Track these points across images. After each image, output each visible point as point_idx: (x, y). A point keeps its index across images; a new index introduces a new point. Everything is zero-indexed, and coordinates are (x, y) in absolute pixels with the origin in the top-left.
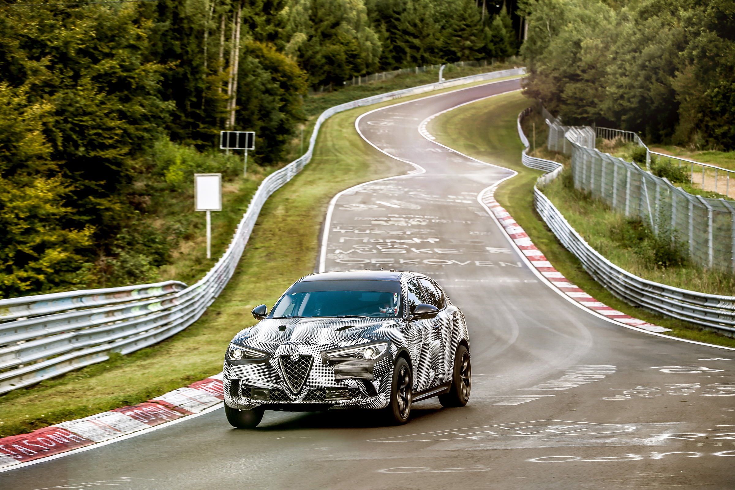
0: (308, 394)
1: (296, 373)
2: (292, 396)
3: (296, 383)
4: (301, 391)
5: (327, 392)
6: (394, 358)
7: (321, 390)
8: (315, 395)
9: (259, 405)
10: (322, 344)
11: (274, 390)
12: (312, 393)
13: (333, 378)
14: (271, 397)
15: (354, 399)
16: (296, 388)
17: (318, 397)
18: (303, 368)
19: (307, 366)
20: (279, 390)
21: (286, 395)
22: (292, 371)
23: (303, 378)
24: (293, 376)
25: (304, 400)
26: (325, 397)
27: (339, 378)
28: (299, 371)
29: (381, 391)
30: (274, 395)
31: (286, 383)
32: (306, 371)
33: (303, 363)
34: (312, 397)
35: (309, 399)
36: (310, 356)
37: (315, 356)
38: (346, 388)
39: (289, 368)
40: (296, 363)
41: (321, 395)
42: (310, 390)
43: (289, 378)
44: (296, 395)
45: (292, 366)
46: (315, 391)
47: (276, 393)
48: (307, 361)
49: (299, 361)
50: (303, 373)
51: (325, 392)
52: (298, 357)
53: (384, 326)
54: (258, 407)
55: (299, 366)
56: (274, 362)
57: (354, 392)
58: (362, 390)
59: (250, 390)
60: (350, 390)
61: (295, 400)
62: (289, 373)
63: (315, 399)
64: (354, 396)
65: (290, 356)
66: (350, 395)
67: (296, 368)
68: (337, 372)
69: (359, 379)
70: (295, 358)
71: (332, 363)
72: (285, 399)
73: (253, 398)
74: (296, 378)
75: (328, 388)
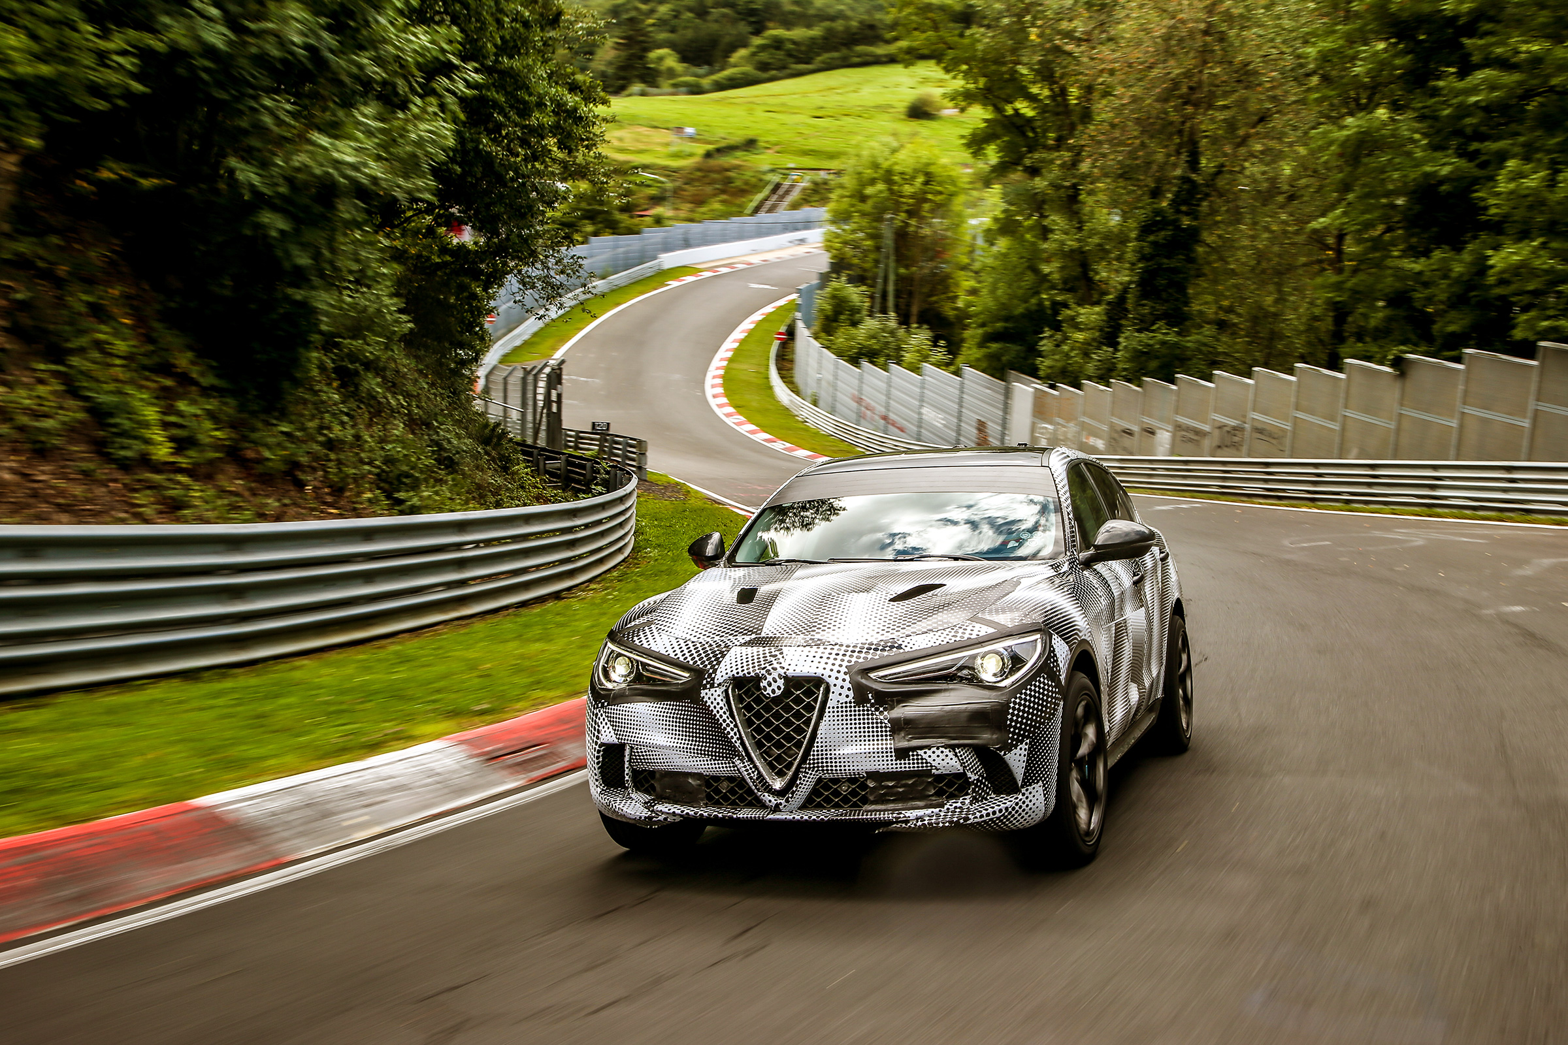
0: (815, 792)
1: (778, 730)
2: (767, 797)
3: (779, 759)
4: (792, 783)
5: (871, 784)
6: (1062, 677)
7: (852, 780)
8: (836, 793)
9: (678, 819)
10: (852, 642)
11: (716, 779)
12: (826, 787)
13: (889, 744)
14: (709, 798)
15: (950, 805)
16: (781, 774)
17: (845, 800)
18: (798, 716)
19: (809, 708)
20: (730, 779)
21: (750, 792)
22: (768, 723)
23: (799, 745)
24: (769, 738)
25: (803, 807)
26: (865, 801)
27: (904, 744)
28: (788, 723)
29: (1029, 780)
30: (717, 791)
31: (751, 759)
32: (807, 722)
33: (798, 701)
34: (828, 800)
35: (819, 806)
36: (818, 681)
37: (832, 681)
38: (928, 773)
39: (758, 715)
40: (776, 700)
41: (854, 793)
42: (820, 780)
43: (759, 745)
44: (781, 793)
45: (767, 708)
46: (836, 781)
47: (724, 787)
48: (809, 693)
49: (787, 693)
50: (798, 730)
51: (864, 786)
52: (781, 682)
53: (1025, 582)
54: (673, 824)
55: (788, 709)
56: (714, 697)
57: (949, 785)
58: (973, 777)
59: (652, 774)
60: (940, 778)
61: (777, 808)
62: (759, 730)
63: (837, 806)
64: (952, 796)
65: (758, 679)
66: (939, 793)
67: (777, 716)
68: (898, 727)
69: (964, 746)
70: (773, 687)
71: (885, 700)
72: (750, 805)
73: (661, 798)
74: (779, 745)
75: (872, 775)
